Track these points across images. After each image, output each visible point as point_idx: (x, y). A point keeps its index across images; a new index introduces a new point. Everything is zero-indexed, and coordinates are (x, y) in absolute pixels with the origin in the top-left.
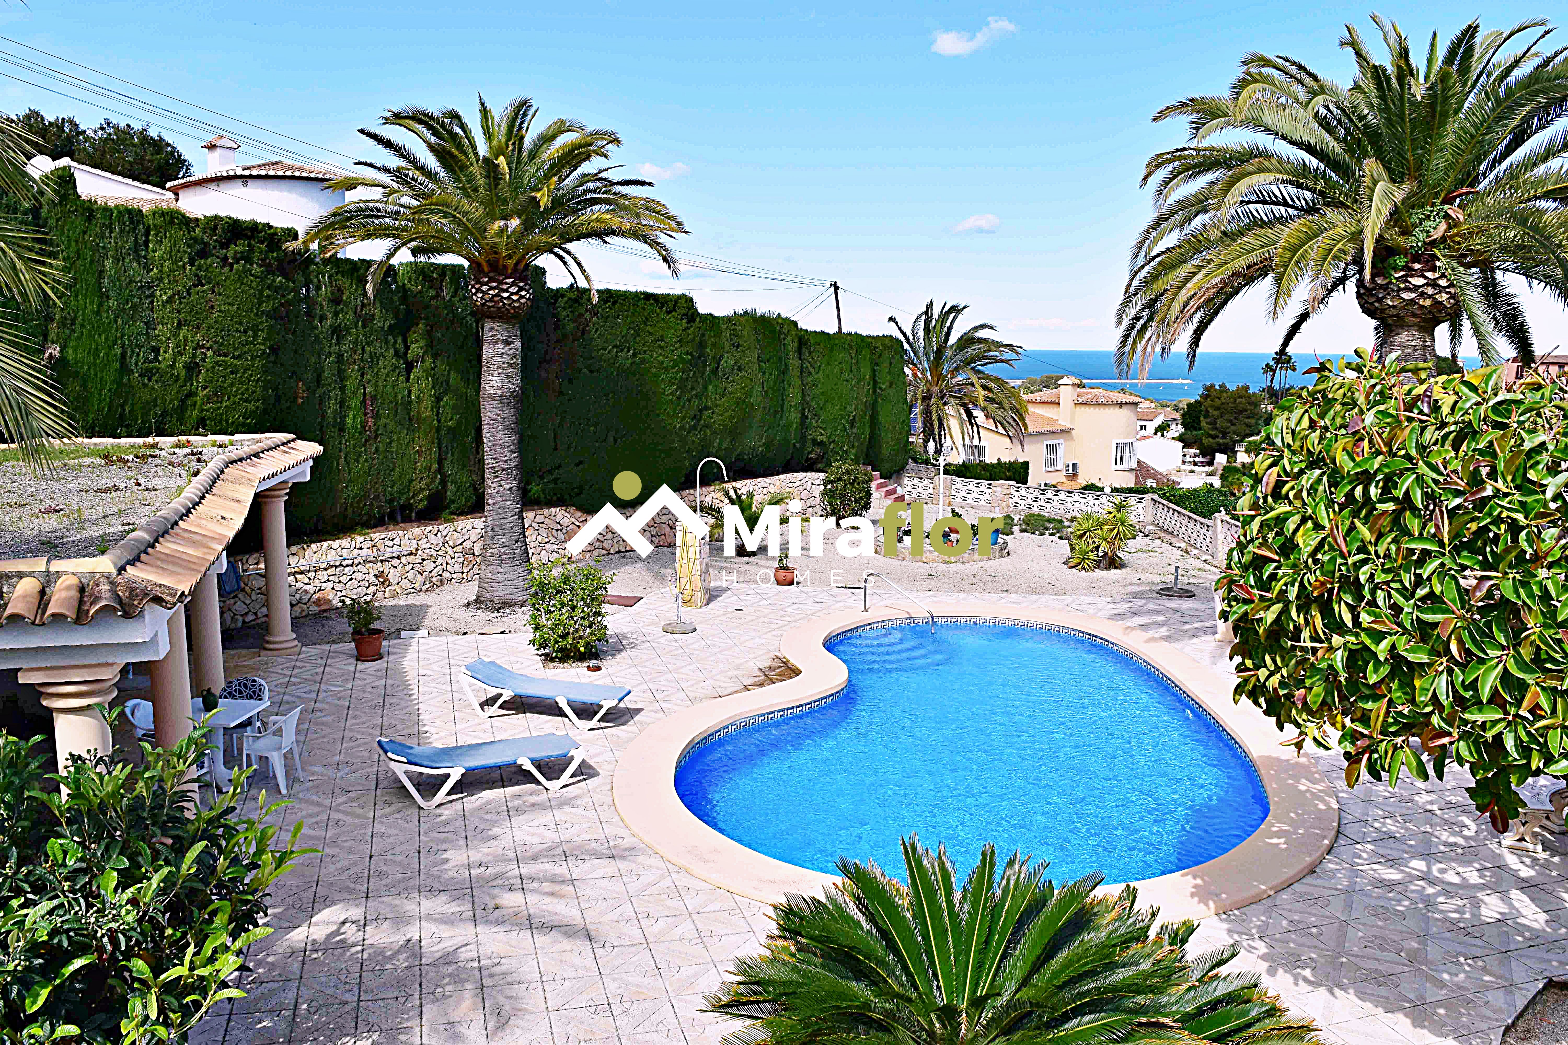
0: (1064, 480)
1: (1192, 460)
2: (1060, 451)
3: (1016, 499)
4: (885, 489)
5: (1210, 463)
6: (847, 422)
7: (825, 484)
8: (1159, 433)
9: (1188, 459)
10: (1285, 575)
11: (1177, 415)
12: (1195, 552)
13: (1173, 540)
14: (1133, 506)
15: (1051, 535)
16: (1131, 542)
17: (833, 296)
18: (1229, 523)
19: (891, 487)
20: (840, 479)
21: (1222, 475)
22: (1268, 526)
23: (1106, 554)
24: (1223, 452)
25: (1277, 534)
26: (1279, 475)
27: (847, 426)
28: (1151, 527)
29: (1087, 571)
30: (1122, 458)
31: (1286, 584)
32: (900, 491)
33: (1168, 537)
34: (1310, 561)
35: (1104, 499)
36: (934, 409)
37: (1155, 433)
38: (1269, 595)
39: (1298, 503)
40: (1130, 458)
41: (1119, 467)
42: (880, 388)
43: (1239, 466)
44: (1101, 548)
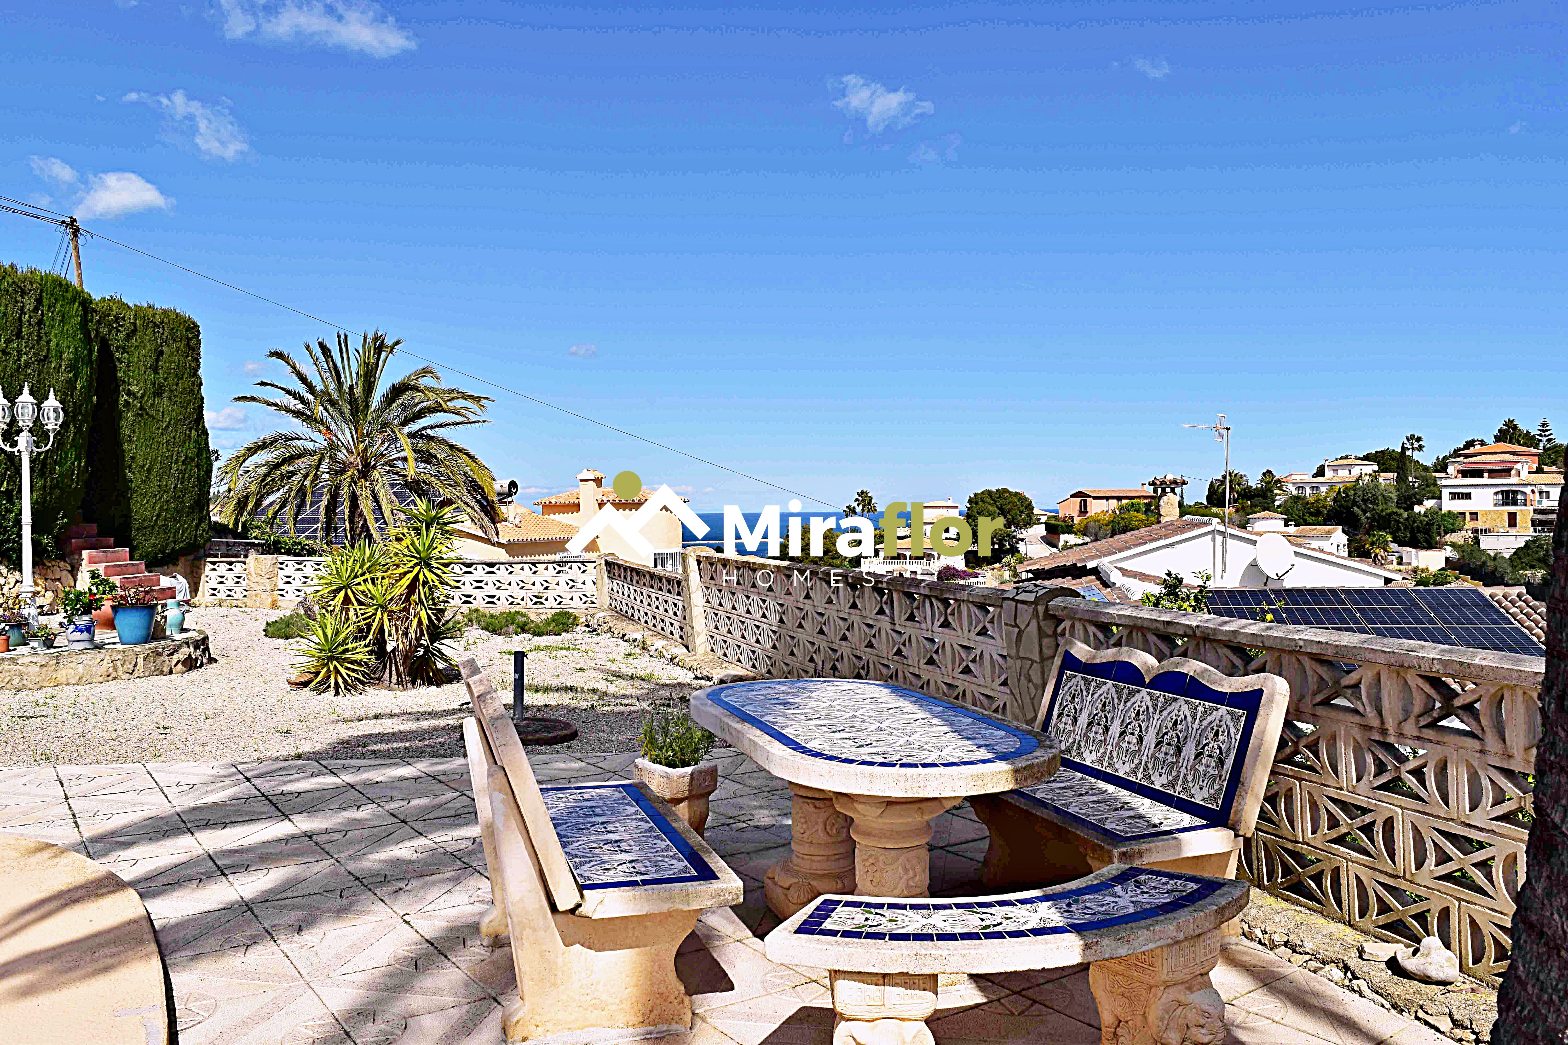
12: (659, 644)
13: (629, 629)
28: (602, 615)
29: (338, 693)
33: (623, 625)
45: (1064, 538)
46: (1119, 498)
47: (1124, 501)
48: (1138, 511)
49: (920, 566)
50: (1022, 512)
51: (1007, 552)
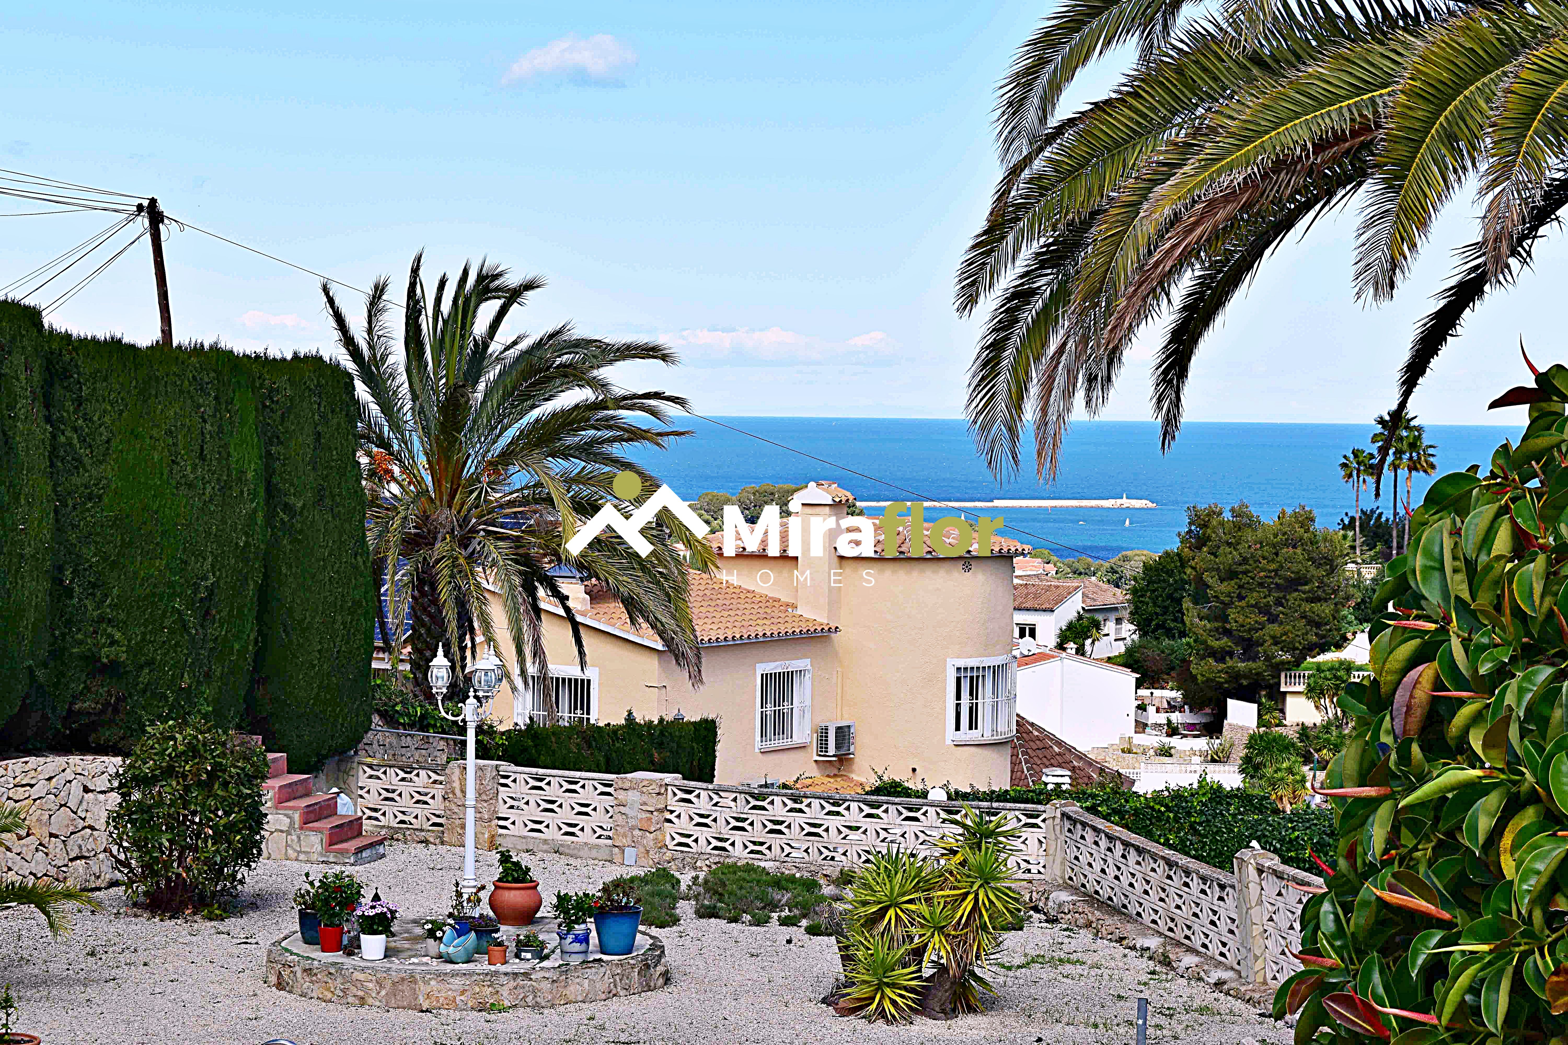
0: (813, 771)
1: (1162, 718)
2: (803, 693)
3: (684, 825)
4: (304, 803)
5: (1213, 728)
6: (190, 605)
7: (124, 789)
8: (1071, 646)
9: (1153, 717)
10: (1472, 957)
11: (1117, 596)
12: (1189, 960)
13: (1129, 929)
14: (1012, 835)
15: (784, 922)
16: (1010, 938)
17: (147, 238)
18: (1279, 876)
19: (320, 797)
20: (169, 772)
21: (1247, 760)
22: (1415, 827)
23: (942, 970)
24: (1247, 696)
25: (1440, 847)
26: (1438, 685)
27: (191, 619)
28: (1064, 896)
29: (890, 1021)
30: (973, 711)
31: (1474, 989)
32: (345, 806)
33: (1111, 922)
34: (1537, 915)
35: (931, 817)
36: (443, 571)
37: (1061, 647)
38: (1430, 1019)
39: (1494, 760)
40: (995, 708)
42: (287, 508)
43: (1290, 733)
44: (929, 956)
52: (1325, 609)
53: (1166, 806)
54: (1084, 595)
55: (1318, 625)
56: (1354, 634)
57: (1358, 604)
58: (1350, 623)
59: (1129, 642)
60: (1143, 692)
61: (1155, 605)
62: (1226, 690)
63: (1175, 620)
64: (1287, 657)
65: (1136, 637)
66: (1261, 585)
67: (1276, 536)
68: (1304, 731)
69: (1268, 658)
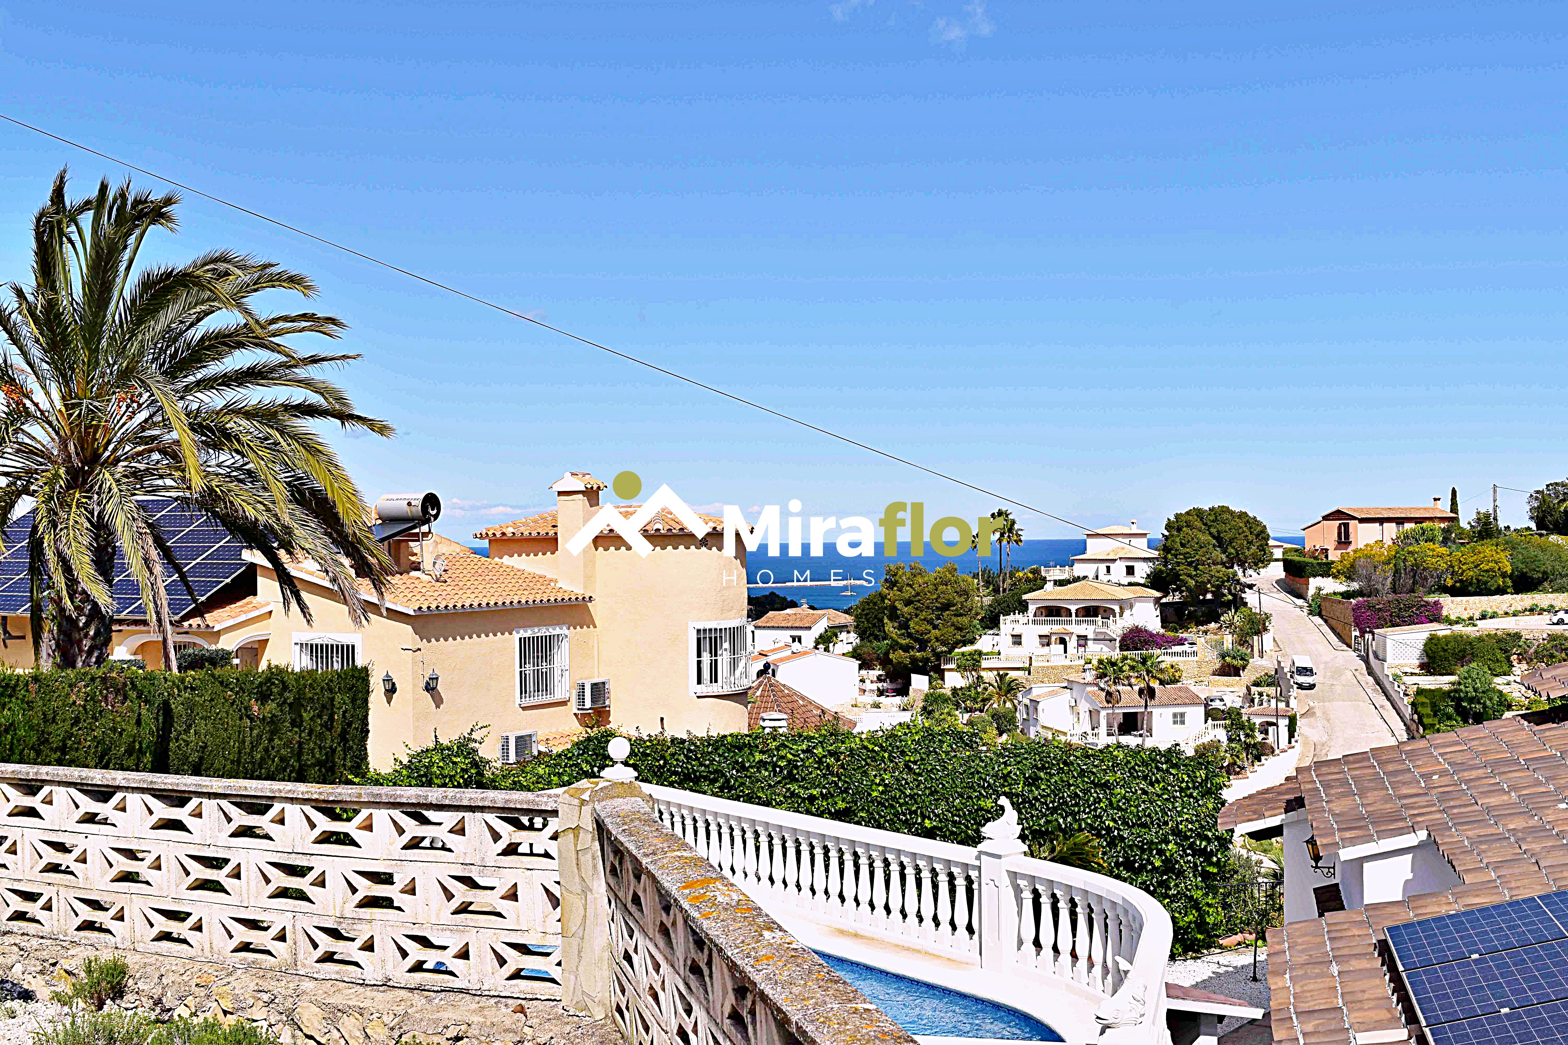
1: (874, 686)
2: (561, 657)
5: (903, 691)
8: (822, 647)
9: (868, 686)
11: (848, 618)
21: (923, 708)
24: (922, 671)
30: (714, 666)
37: (816, 648)
41: (703, 689)
43: (948, 692)
45: (1314, 583)
46: (1400, 521)
47: (1408, 526)
48: (1432, 540)
49: (1092, 628)
50: (1250, 543)
51: (1227, 605)
52: (965, 620)
53: (881, 746)
54: (828, 619)
55: (961, 629)
56: (980, 636)
57: (983, 618)
58: (978, 629)
59: (854, 644)
60: (864, 672)
61: (868, 621)
62: (910, 668)
63: (880, 631)
64: (944, 649)
65: (858, 641)
66: (928, 608)
67: (936, 579)
68: (954, 690)
69: (933, 650)
